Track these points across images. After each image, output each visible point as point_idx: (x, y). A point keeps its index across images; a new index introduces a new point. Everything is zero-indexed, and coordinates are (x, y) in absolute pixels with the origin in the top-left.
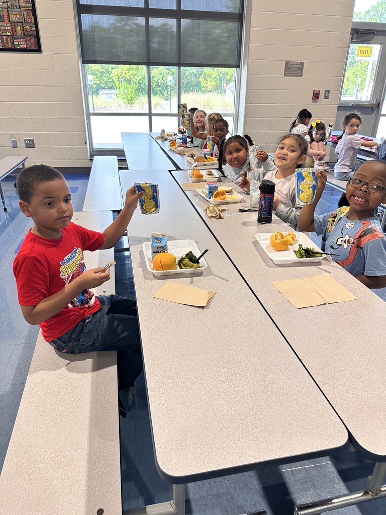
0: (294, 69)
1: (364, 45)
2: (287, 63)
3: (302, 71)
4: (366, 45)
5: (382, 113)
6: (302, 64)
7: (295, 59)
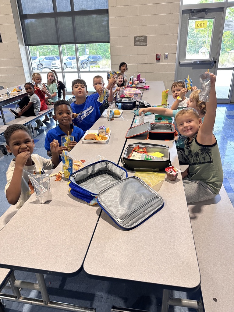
0: (141, 41)
1: (200, 20)
2: (136, 38)
3: (146, 42)
4: (202, 20)
5: (219, 67)
6: (146, 37)
7: (141, 34)
